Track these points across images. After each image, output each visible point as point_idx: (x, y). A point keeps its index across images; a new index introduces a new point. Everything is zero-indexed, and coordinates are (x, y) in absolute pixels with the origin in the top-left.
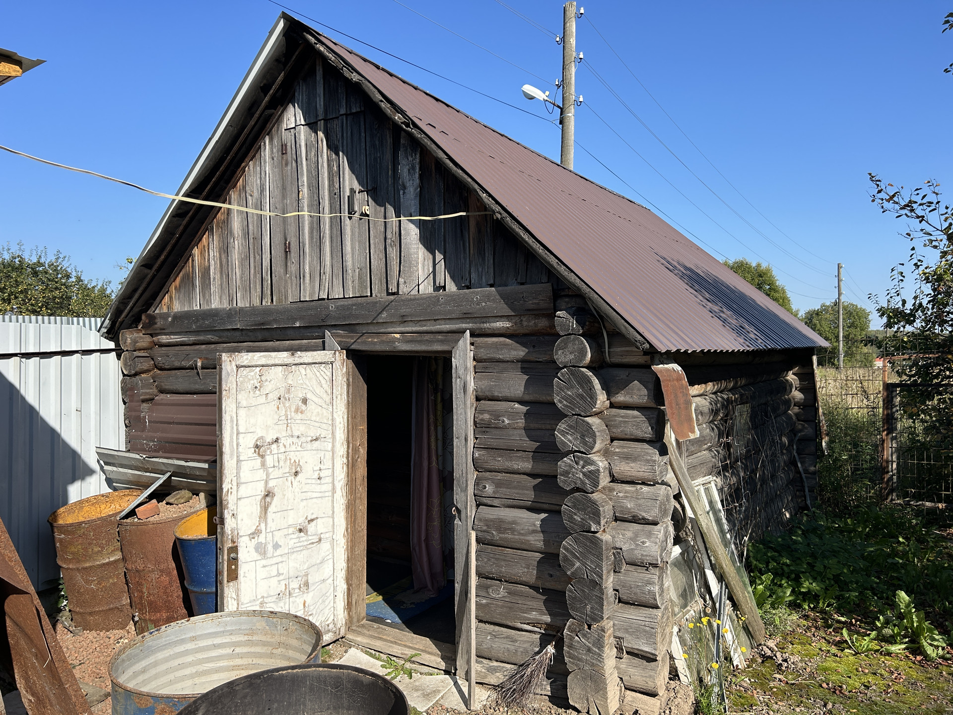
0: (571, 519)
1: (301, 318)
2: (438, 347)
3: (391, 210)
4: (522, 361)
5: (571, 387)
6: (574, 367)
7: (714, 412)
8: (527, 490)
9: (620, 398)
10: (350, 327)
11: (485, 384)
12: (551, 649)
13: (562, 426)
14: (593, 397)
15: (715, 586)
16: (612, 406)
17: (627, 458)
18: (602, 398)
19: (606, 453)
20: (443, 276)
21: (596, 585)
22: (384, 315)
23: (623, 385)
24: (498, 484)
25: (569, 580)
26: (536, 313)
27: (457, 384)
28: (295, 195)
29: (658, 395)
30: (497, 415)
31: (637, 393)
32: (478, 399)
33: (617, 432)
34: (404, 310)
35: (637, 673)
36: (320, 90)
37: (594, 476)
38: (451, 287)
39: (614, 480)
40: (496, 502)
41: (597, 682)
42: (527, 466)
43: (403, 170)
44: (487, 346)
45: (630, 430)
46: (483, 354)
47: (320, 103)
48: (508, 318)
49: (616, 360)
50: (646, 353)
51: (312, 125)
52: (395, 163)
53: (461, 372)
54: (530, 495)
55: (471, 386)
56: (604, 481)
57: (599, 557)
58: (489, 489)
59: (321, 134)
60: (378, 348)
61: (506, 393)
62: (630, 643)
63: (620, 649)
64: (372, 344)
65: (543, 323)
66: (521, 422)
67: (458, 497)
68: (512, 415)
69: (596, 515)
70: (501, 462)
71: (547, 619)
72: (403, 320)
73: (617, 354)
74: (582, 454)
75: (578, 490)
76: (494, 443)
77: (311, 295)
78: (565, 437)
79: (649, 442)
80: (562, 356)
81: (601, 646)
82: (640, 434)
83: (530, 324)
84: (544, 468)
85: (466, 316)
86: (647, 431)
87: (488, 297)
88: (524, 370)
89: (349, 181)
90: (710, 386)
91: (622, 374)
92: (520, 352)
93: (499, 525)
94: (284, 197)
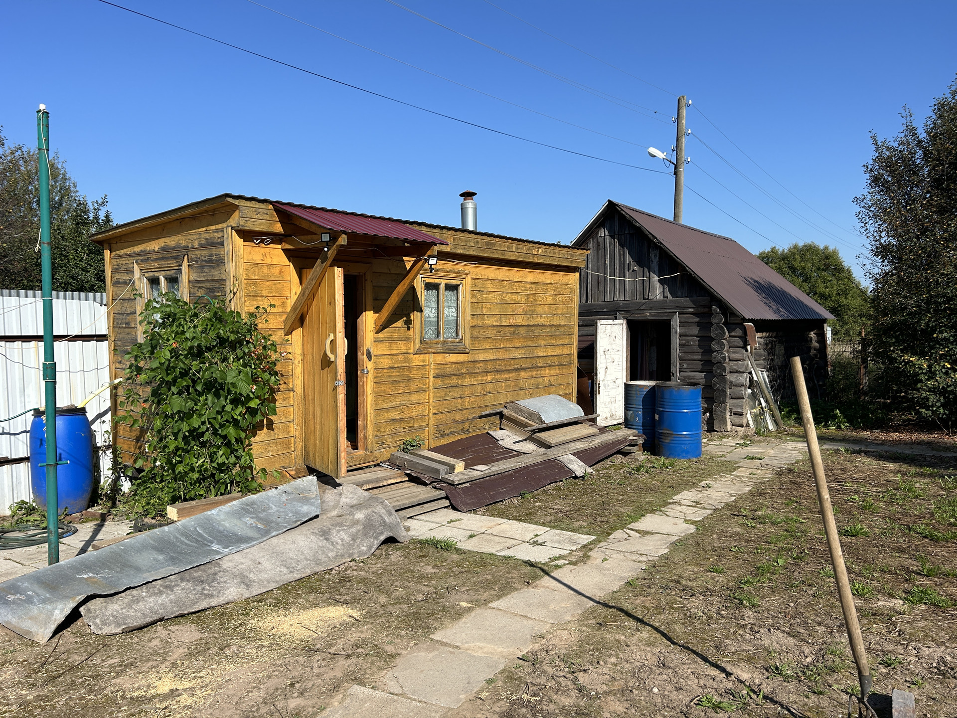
0: (716, 372)
1: (606, 308)
2: (665, 318)
3: (646, 270)
4: (697, 322)
5: (716, 330)
6: (718, 324)
7: (766, 344)
8: (699, 366)
9: (733, 334)
10: (628, 311)
11: (683, 331)
12: (708, 414)
13: (714, 343)
14: (724, 333)
15: (764, 404)
16: (730, 336)
17: (734, 353)
18: (727, 333)
19: (728, 352)
20: (667, 293)
21: (725, 392)
22: (644, 307)
23: (734, 330)
24: (688, 364)
25: (715, 391)
26: (704, 306)
27: (673, 331)
28: (603, 261)
29: (745, 333)
30: (688, 341)
31: (738, 332)
32: (680, 336)
33: (731, 345)
34: (652, 305)
35: (737, 420)
36: (617, 224)
37: (724, 358)
38: (670, 297)
39: (730, 360)
40: (687, 370)
41: (724, 421)
42: (699, 357)
43: (652, 255)
44: (684, 317)
45: (736, 344)
46: (683, 320)
47: (617, 228)
48: (693, 308)
49: (732, 322)
50: (742, 319)
51: (612, 236)
52: (649, 253)
53: (675, 326)
54: (700, 367)
55: (678, 331)
56: (727, 360)
57: (725, 383)
58: (685, 366)
59: (616, 240)
60: (640, 318)
61: (692, 333)
62: (735, 410)
63: (731, 412)
64: (637, 317)
65: (706, 310)
66: (697, 343)
67: (673, 370)
68: (694, 341)
69: (725, 370)
70: (690, 357)
71: (706, 406)
72: (651, 309)
73: (732, 320)
74: (720, 351)
75: (718, 362)
76: (687, 351)
77: (610, 298)
78: (714, 346)
79: (742, 348)
80: (714, 321)
81: (725, 410)
82: (739, 345)
83: (701, 310)
84: (706, 358)
85: (677, 307)
86: (741, 344)
87: (686, 301)
88: (698, 326)
89: (628, 258)
90: (764, 334)
91: (734, 326)
92: (697, 320)
93: (689, 377)
94: (598, 262)
